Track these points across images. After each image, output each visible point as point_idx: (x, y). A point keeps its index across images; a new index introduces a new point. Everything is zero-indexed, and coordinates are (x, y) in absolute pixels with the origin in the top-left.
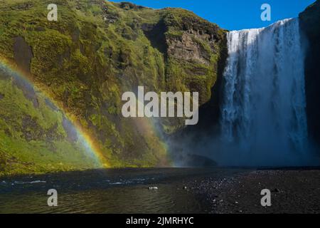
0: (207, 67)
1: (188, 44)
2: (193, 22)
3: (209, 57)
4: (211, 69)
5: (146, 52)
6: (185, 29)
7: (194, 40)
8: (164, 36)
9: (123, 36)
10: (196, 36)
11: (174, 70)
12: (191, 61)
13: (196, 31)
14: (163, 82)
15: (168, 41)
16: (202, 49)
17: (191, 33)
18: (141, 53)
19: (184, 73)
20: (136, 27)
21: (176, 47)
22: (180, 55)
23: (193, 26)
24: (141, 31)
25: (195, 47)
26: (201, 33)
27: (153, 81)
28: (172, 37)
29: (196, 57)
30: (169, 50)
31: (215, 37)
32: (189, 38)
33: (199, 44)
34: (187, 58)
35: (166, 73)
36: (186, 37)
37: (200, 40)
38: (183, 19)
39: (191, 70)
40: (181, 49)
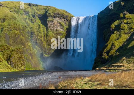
0: (63, 32)
1: (56, 24)
2: (58, 15)
3: (64, 28)
4: (64, 33)
5: (39, 27)
6: (55, 18)
7: (58, 22)
8: (47, 21)
9: (31, 22)
10: (59, 20)
11: (50, 34)
12: (56, 30)
13: (59, 18)
14: (46, 39)
15: (48, 22)
16: (61, 25)
17: (57, 19)
18: (38, 28)
19: (54, 35)
20: (36, 16)
21: (51, 25)
22: (52, 28)
23: (58, 16)
24: (37, 17)
25: (59, 24)
26: (61, 19)
27: (42, 38)
28: (49, 21)
29: (59, 28)
30: (48, 26)
31: (67, 20)
32: (56, 21)
33: (60, 23)
34: (55, 29)
35: (47, 35)
36: (55, 21)
37: (61, 21)
38: (54, 14)
39: (57, 34)
40: (53, 26)
